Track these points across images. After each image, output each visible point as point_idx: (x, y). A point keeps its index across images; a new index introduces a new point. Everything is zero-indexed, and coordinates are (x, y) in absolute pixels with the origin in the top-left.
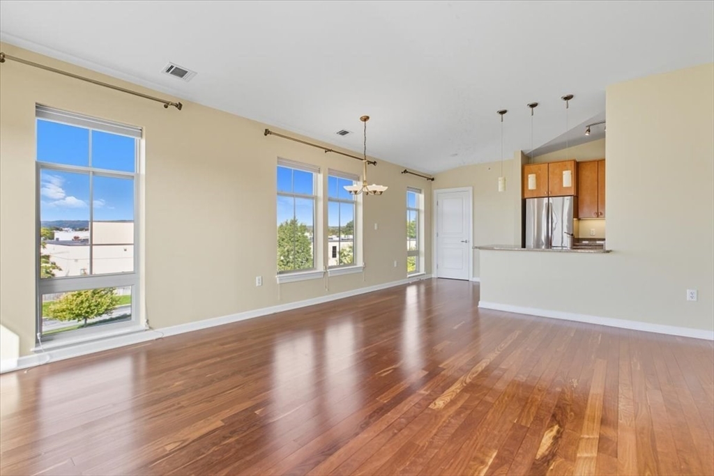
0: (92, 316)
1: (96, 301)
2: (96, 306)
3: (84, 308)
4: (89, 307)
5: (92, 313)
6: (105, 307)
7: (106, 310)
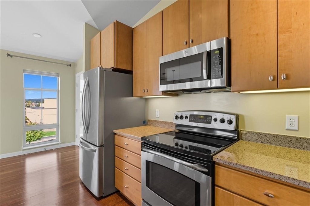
0: (32, 141)
1: (33, 135)
2: (33, 136)
3: (28, 138)
4: (30, 137)
5: (32, 140)
6: (37, 137)
7: (38, 138)
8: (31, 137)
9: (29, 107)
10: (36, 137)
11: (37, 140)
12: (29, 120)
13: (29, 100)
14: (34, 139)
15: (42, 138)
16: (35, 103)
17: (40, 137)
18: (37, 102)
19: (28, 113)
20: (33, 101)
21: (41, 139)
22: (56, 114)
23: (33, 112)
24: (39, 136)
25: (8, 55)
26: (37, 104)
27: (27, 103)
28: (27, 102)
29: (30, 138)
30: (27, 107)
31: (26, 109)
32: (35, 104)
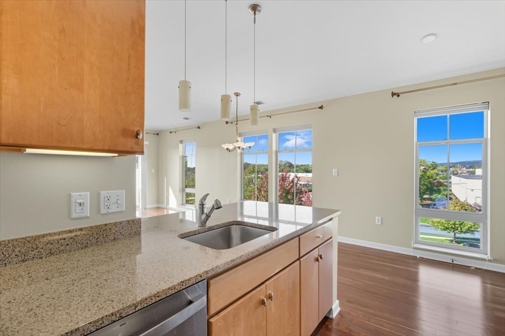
2: (460, 225)
6: (467, 227)
7: (468, 229)
8: (457, 226)
9: (457, 174)
10: (464, 226)
11: (467, 232)
12: (454, 196)
13: (458, 163)
14: (461, 229)
15: (477, 231)
16: (467, 168)
17: (472, 229)
18: (470, 167)
19: (454, 184)
20: (463, 164)
21: (475, 232)
22: (481, 189)
23: (462, 183)
24: (471, 227)
25: (393, 94)
26: (471, 170)
27: (454, 169)
28: (454, 167)
29: (453, 226)
30: (454, 174)
31: (451, 177)
32: (468, 170)
